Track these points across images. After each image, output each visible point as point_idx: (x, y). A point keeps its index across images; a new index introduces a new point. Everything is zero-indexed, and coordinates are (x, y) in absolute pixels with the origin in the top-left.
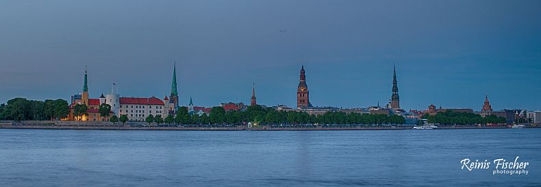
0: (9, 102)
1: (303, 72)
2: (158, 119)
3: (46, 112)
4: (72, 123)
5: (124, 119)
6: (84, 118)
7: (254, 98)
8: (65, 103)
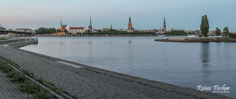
0: (39, 29)
1: (130, 19)
2: (80, 34)
3: (49, 32)
4: (56, 35)
5: (70, 33)
6: (60, 33)
7: (111, 27)
8: (55, 29)
